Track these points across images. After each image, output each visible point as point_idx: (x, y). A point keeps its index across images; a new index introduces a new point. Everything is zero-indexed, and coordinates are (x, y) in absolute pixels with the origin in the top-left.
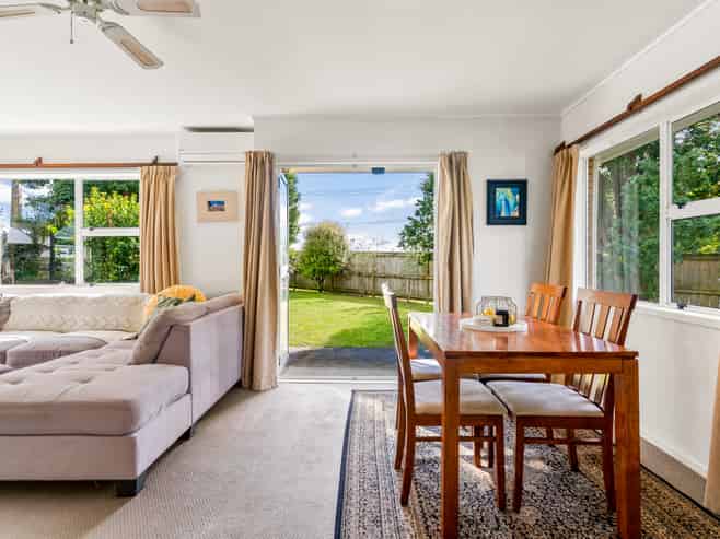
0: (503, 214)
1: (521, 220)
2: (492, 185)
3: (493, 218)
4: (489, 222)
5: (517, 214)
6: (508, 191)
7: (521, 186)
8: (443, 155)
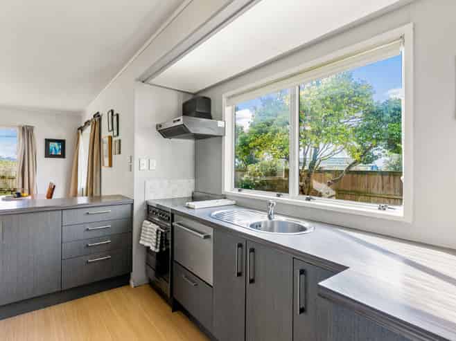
0: (53, 153)
1: (63, 156)
2: (48, 141)
3: (48, 154)
4: (46, 157)
5: (60, 154)
6: (56, 144)
7: (62, 142)
8: (19, 127)
